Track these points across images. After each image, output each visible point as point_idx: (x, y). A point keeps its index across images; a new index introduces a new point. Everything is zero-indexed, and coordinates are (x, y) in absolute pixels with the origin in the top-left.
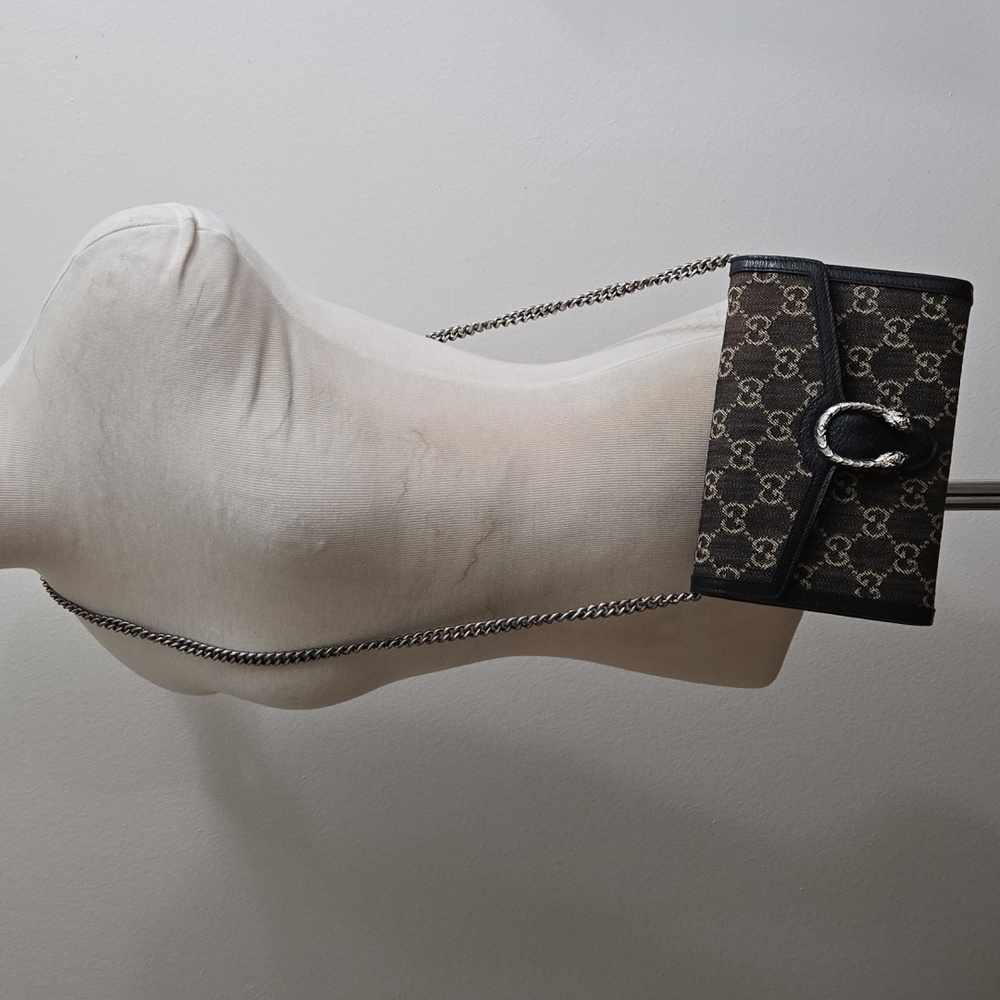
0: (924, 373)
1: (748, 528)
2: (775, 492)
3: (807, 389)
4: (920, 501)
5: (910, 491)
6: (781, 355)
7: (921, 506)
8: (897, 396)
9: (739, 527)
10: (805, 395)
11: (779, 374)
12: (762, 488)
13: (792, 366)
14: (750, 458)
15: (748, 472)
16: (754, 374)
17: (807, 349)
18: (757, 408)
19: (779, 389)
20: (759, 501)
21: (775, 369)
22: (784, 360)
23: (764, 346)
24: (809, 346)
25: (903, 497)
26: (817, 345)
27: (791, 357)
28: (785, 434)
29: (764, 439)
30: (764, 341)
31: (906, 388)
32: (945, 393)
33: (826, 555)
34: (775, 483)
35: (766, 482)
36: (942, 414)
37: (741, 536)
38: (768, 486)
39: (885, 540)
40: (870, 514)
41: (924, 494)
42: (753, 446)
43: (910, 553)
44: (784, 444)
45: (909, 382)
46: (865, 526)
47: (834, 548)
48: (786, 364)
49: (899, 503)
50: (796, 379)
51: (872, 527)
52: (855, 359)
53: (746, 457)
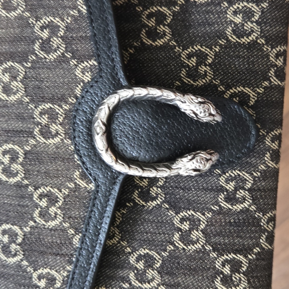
0: (239, 32)
1: (26, 257)
2: (53, 210)
3: (78, 72)
4: (244, 199)
5: (231, 186)
6: (42, 28)
7: (246, 205)
8: (206, 65)
9: (15, 255)
10: (76, 81)
11: (42, 54)
12: (37, 206)
13: (56, 41)
14: (19, 167)
15: (19, 186)
16: (12, 57)
17: (73, 16)
18: (20, 102)
19: (44, 74)
20: (35, 222)
21: (37, 46)
22: (45, 34)
23: (20, 18)
24: (75, 13)
25: (222, 196)
26: (84, 9)
27: (53, 28)
28: (57, 134)
29: (32, 142)
30: (19, 11)
31: (216, 54)
32: (268, 56)
33: (132, 276)
34: (52, 200)
35: (41, 197)
36: (266, 83)
37: (19, 266)
38: (44, 203)
39: (203, 252)
40: (182, 220)
41: (249, 190)
42: (21, 152)
43: (236, 266)
44: (57, 148)
45: (221, 46)
46: (177, 236)
47: (141, 265)
48: (49, 40)
49: (217, 203)
50: (62, 59)
51: (186, 238)
52: (152, 23)
53: (16, 167)
